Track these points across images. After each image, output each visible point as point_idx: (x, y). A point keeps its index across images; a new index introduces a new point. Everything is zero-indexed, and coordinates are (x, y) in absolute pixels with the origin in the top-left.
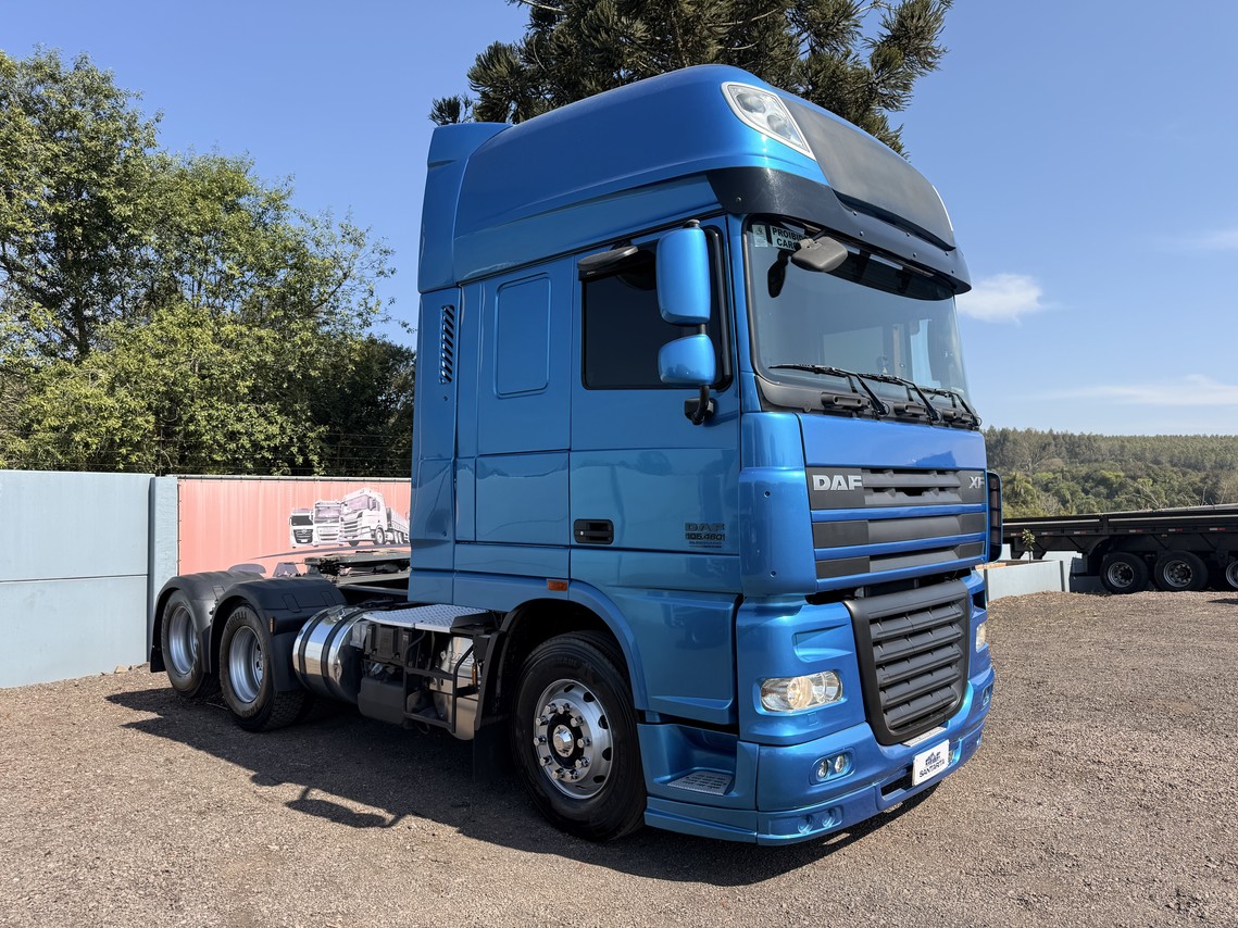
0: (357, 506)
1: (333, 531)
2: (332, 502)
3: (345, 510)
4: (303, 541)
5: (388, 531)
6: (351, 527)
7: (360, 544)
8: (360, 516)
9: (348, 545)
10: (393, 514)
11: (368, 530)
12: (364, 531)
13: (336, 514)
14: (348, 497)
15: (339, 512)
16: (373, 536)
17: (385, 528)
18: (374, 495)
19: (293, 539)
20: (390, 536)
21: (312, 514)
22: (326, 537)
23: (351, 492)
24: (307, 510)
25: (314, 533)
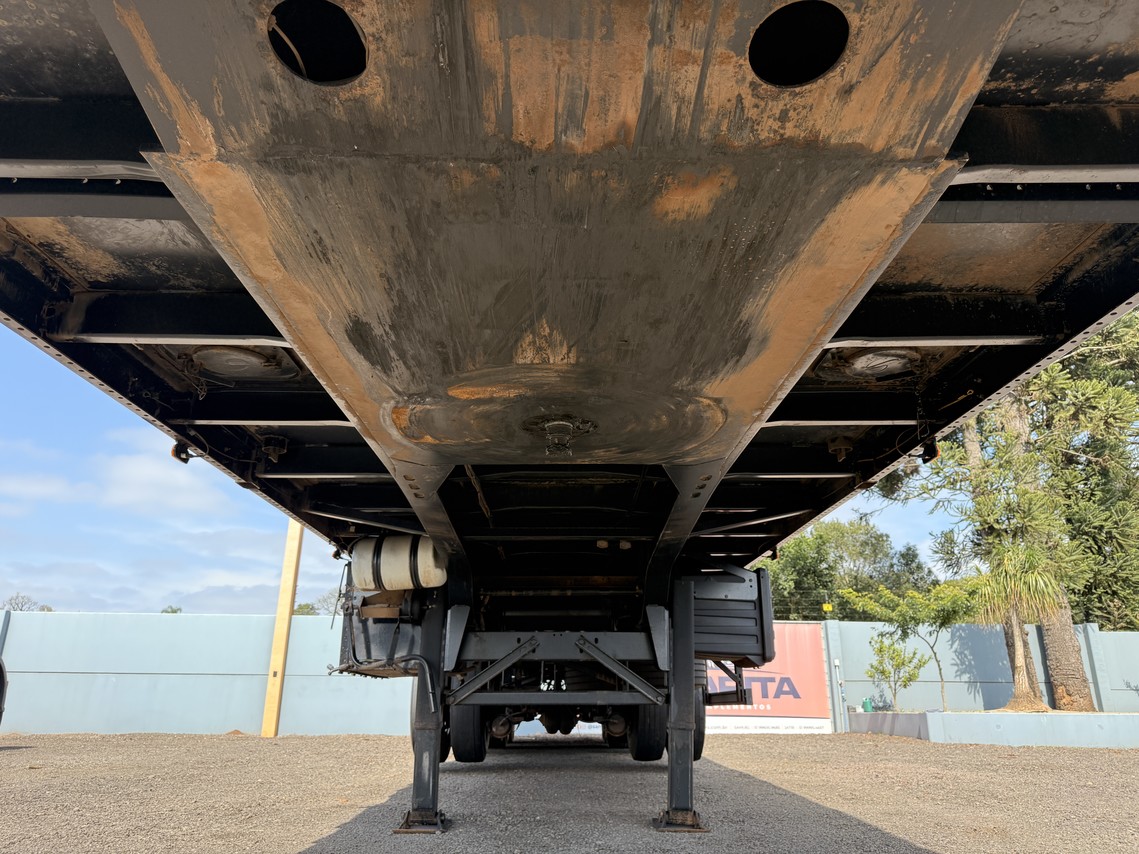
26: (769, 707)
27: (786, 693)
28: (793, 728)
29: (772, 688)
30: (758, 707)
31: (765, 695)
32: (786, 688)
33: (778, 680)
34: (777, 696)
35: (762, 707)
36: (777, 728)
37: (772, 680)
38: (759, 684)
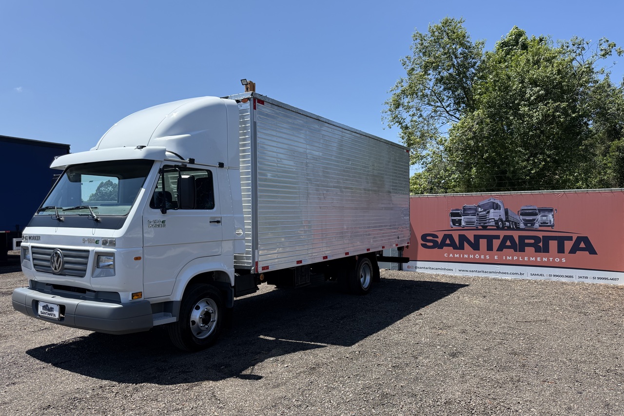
0: (486, 207)
1: (473, 220)
2: (473, 205)
3: (480, 209)
4: (456, 224)
5: (506, 221)
6: (483, 218)
7: (488, 227)
8: (488, 212)
9: (481, 227)
10: (509, 212)
11: (493, 220)
12: (490, 221)
13: (474, 212)
14: (481, 203)
15: (476, 210)
16: (497, 222)
17: (504, 219)
18: (496, 201)
19: (451, 224)
20: (507, 224)
21: (461, 211)
22: (468, 223)
24: (458, 209)
25: (462, 221)
26: (564, 260)
27: (582, 249)
28: (586, 278)
29: (568, 245)
30: (553, 260)
31: (561, 250)
32: (582, 245)
33: (574, 239)
34: (573, 251)
35: (557, 260)
36: (570, 277)
37: (570, 238)
38: (556, 242)
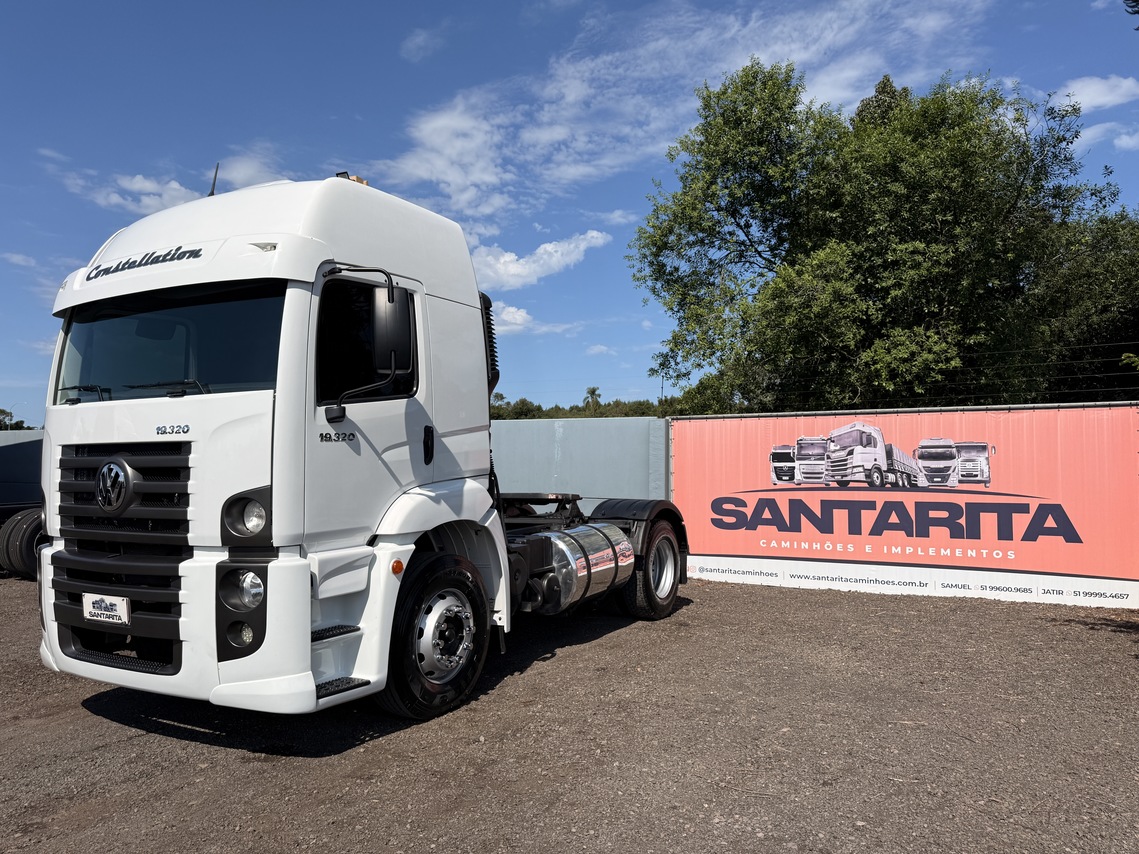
0: (847, 441)
1: (818, 469)
2: (817, 438)
4: (784, 478)
5: (889, 471)
6: (840, 465)
8: (851, 453)
9: (835, 485)
10: (896, 452)
11: (861, 469)
12: (855, 470)
13: (820, 451)
14: (835, 433)
15: (825, 449)
16: (867, 476)
17: (884, 468)
18: (867, 429)
19: (774, 476)
20: (891, 477)
21: (794, 451)
22: (809, 475)
23: (839, 426)
24: (788, 447)
25: (797, 472)
26: (1011, 555)
27: (1050, 532)
28: (1060, 593)
29: (1021, 523)
30: (990, 554)
31: (1005, 533)
32: (1050, 523)
33: (1033, 510)
34: (1031, 535)
35: (998, 554)
36: (1025, 590)
37: (1024, 509)
38: (994, 517)
